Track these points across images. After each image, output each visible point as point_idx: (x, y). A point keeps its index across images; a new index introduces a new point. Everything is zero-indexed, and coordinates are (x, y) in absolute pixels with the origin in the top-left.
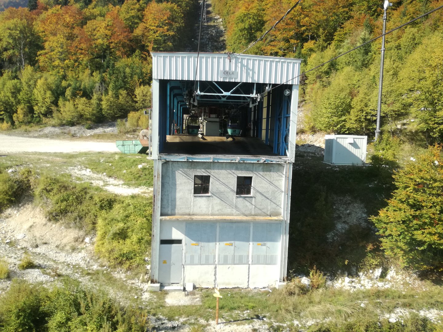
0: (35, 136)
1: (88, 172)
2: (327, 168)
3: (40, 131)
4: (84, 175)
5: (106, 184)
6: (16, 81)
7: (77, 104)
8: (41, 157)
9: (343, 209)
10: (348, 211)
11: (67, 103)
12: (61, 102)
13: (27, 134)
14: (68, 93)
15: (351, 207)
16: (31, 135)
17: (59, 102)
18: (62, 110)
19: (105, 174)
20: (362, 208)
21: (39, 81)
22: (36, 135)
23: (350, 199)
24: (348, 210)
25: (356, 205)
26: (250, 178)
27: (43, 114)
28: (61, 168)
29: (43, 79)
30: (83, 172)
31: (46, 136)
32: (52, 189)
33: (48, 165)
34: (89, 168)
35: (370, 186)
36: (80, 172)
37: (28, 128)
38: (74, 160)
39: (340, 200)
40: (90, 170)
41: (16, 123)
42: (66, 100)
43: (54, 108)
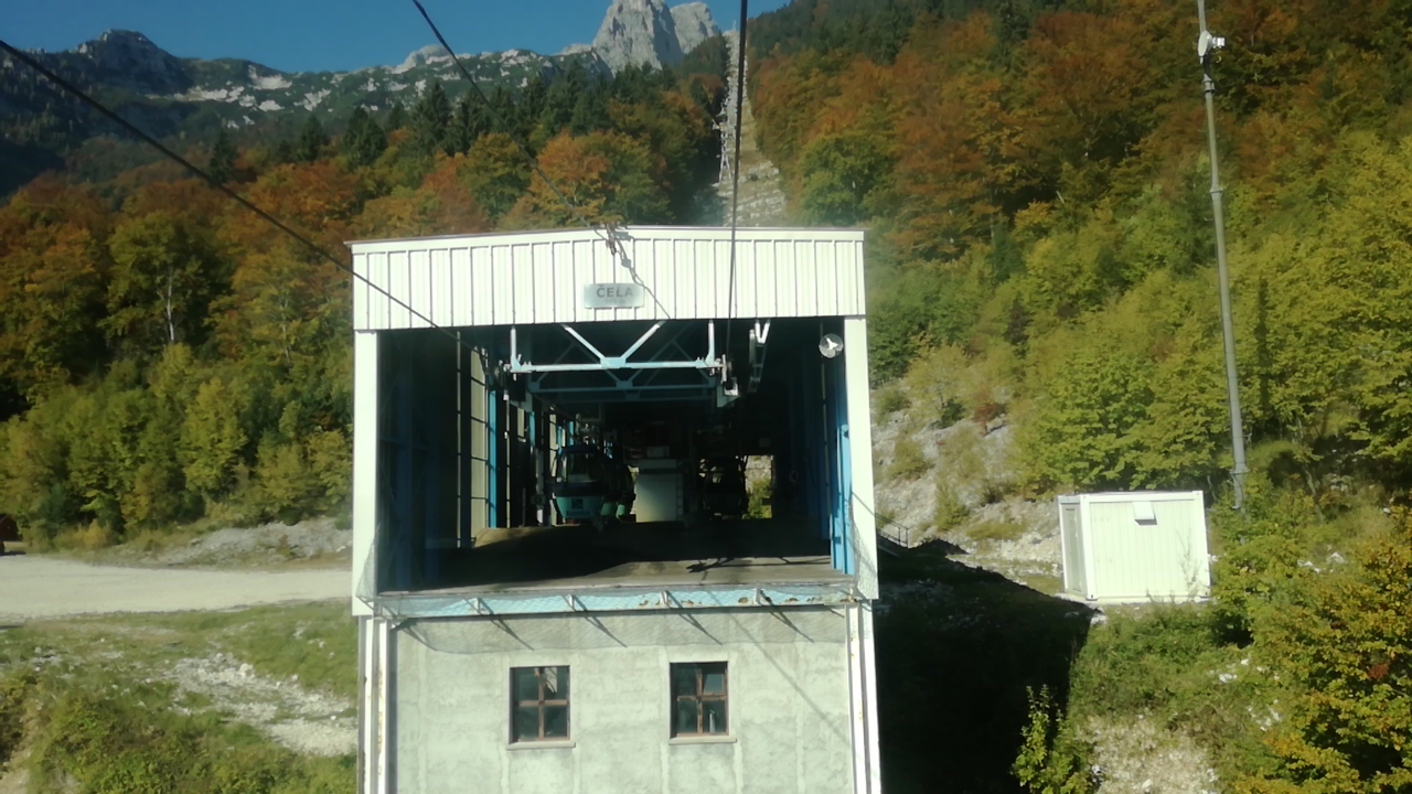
0: (174, 561)
1: (241, 675)
2: (1068, 614)
3: (194, 544)
4: (224, 684)
5: (285, 715)
6: (137, 392)
7: (314, 452)
8: (112, 629)
9: (1127, 775)
10: (1147, 784)
11: (284, 449)
12: (264, 452)
13: (154, 557)
14: (287, 420)
15: (1155, 764)
16: (162, 559)
17: (260, 449)
18: (265, 473)
19: (295, 677)
20: (1198, 769)
21: (203, 388)
22: (180, 558)
23: (1152, 731)
24: (1147, 777)
25: (1175, 756)
26: (721, 667)
27: (210, 492)
28: (151, 665)
29: (215, 384)
30: (228, 675)
31: (209, 561)
32: (86, 741)
33: (117, 655)
34: (249, 662)
35: (1223, 678)
36: (212, 676)
37: (158, 535)
38: (211, 637)
39: (1117, 738)
40: (251, 667)
41: (130, 523)
42: (282, 440)
43: (241, 468)
